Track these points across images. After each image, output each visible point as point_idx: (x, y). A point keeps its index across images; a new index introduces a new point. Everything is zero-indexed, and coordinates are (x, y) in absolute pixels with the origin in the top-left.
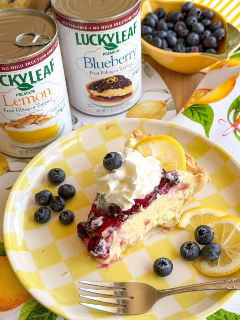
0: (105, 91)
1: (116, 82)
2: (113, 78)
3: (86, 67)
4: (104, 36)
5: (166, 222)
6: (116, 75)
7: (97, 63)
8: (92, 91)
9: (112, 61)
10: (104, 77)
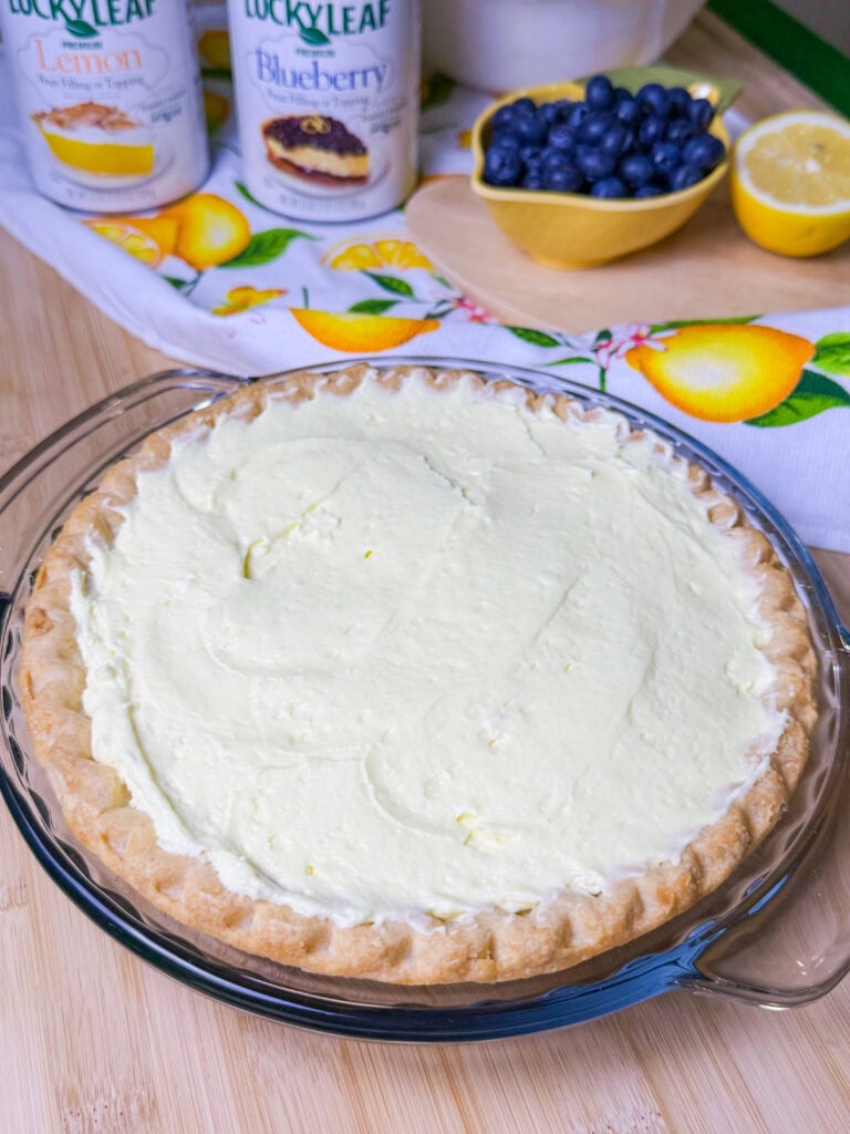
1: (324, 134)
2: (316, 120)
3: (260, 76)
6: (327, 114)
7: (284, 71)
8: (272, 143)
9: (317, 75)
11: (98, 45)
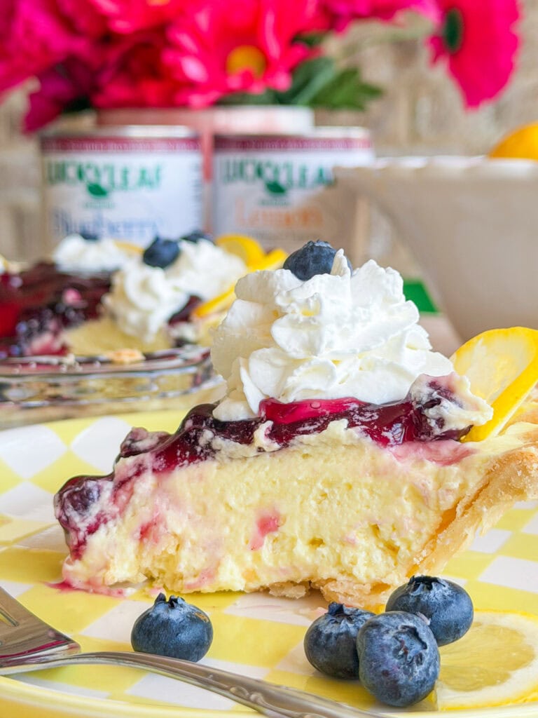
5: (341, 578)
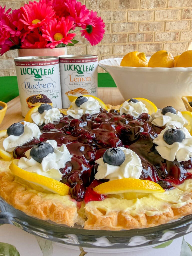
0: (36, 103)
1: (42, 99)
2: (39, 95)
3: (26, 88)
4: (34, 69)
6: (42, 94)
7: (31, 85)
8: (29, 103)
9: (39, 85)
10: (35, 94)
11: (83, 76)
